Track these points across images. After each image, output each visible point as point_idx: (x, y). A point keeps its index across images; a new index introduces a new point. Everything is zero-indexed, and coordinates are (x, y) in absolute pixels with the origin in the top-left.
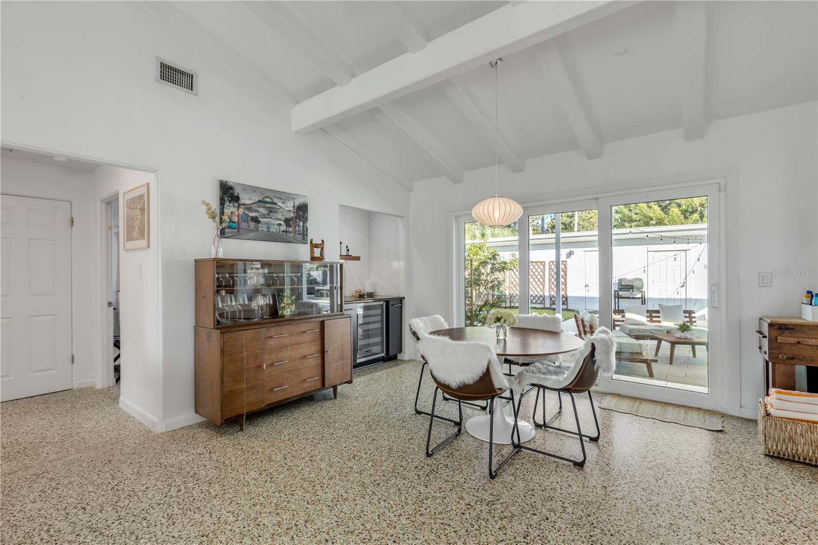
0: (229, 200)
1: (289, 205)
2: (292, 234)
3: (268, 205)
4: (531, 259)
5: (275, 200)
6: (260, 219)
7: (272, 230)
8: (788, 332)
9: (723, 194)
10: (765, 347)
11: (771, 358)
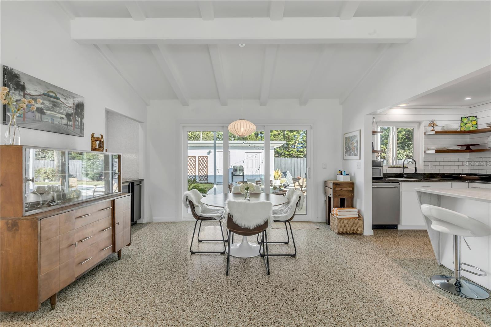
0: (15, 88)
1: (70, 102)
2: (72, 128)
3: (52, 99)
4: (189, 155)
5: (59, 96)
6: (45, 111)
7: (55, 122)
8: (338, 186)
9: (312, 130)
10: (330, 192)
11: (333, 196)
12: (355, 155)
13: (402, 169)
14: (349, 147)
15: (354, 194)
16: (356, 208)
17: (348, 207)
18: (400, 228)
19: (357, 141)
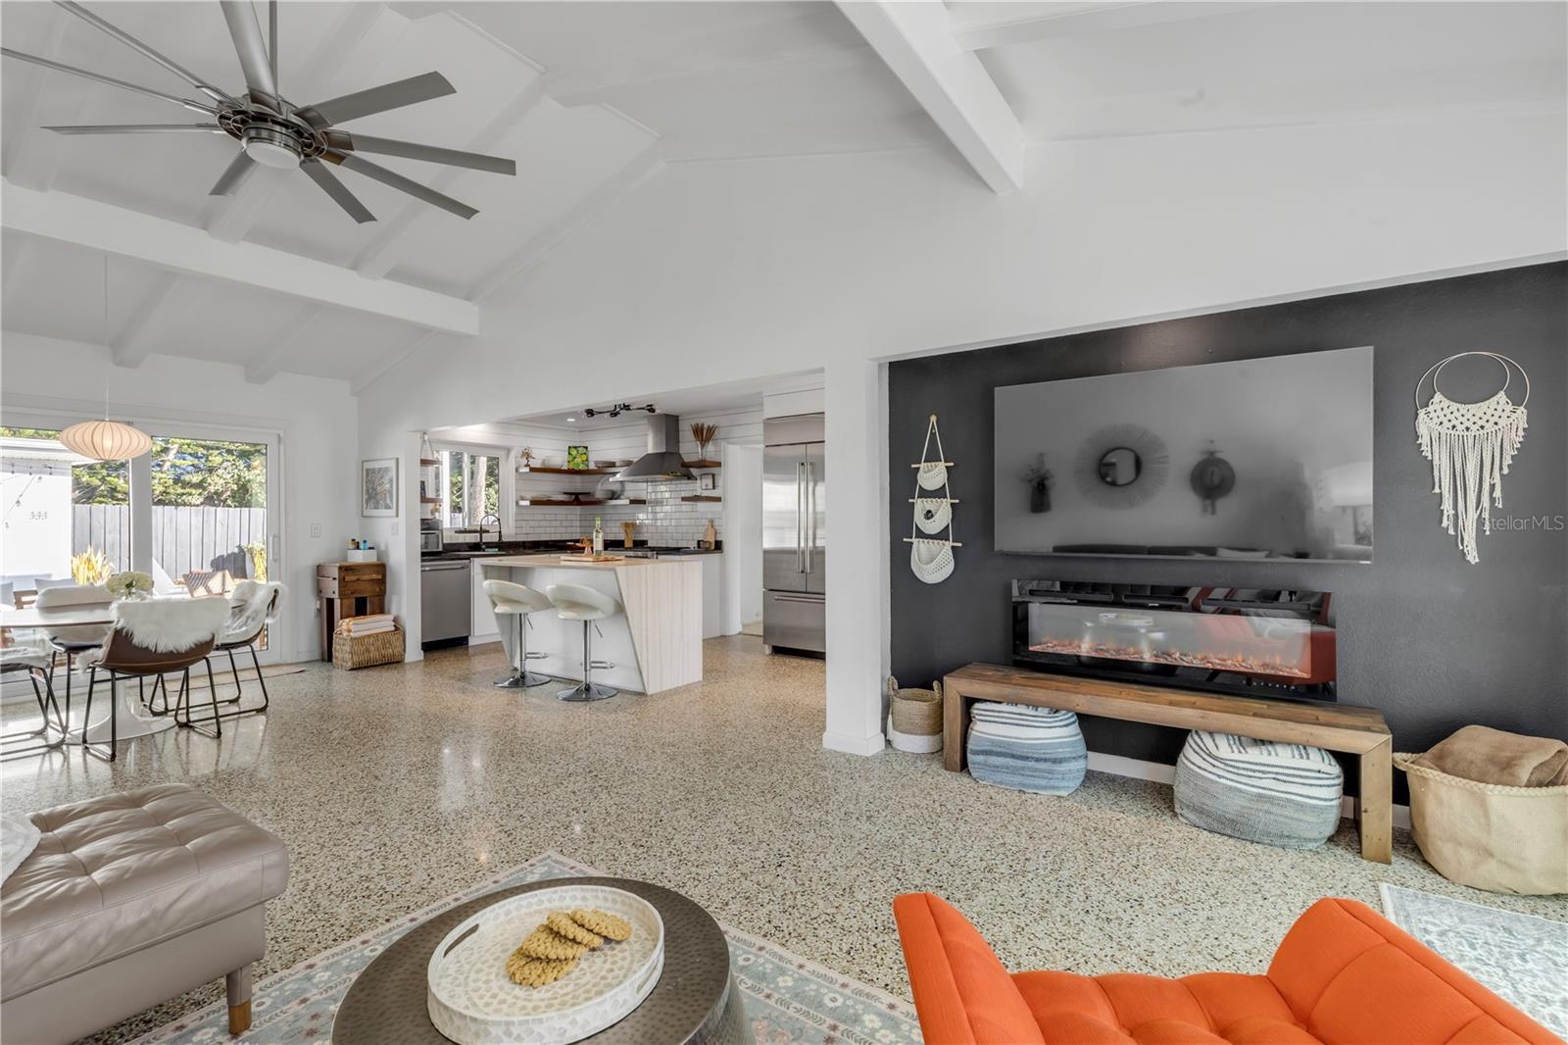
8: (350, 572)
9: (282, 447)
10: (332, 588)
11: (340, 595)
12: (388, 507)
13: (478, 535)
14: (374, 489)
15: (385, 588)
16: (389, 613)
17: (373, 613)
18: (472, 642)
19: (391, 481)
